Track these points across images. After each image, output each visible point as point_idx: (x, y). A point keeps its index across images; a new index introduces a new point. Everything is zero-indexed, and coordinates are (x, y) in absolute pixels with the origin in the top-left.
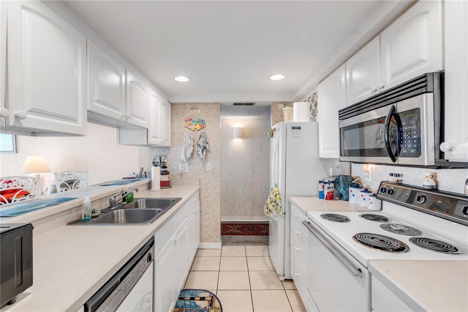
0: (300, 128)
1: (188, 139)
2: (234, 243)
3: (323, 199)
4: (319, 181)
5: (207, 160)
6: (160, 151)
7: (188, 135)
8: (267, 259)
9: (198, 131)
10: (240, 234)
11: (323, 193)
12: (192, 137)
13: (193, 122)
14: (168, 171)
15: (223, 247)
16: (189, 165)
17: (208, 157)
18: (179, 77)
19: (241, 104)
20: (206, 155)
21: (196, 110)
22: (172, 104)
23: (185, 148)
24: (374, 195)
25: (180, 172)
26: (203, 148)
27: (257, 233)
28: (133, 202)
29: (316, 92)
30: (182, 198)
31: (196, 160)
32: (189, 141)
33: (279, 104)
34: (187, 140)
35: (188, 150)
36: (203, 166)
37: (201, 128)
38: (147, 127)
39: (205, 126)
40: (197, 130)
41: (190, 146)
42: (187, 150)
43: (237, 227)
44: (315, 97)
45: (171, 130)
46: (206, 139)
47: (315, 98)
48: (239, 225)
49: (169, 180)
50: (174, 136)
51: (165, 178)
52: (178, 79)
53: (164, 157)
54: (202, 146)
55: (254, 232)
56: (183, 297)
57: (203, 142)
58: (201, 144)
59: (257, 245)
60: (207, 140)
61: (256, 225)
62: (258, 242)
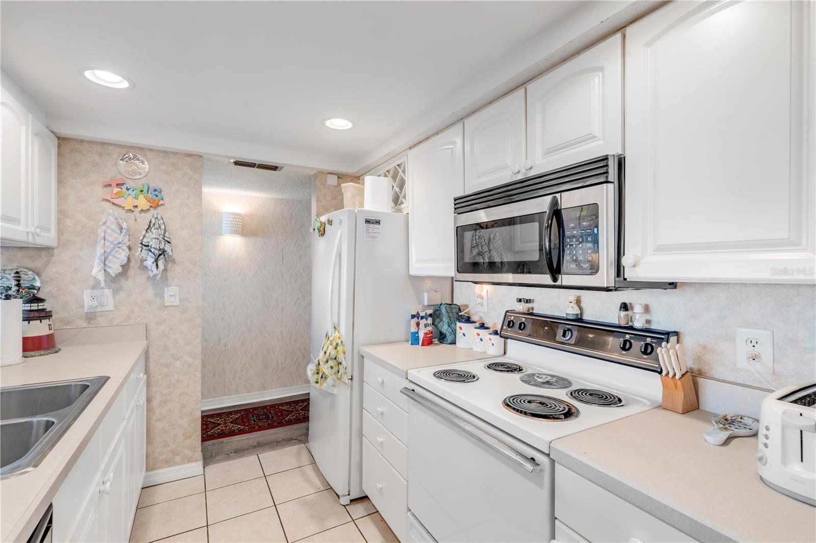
0: (378, 222)
1: (112, 230)
2: (231, 453)
3: (416, 344)
4: (412, 315)
5: (167, 279)
6: (20, 256)
7: (112, 219)
8: (309, 470)
9: (143, 214)
10: (241, 432)
11: (417, 335)
12: (124, 225)
13: (128, 189)
14: (48, 310)
15: (207, 468)
16: (115, 292)
17: (169, 274)
18: (98, 73)
19: (252, 165)
20: (165, 270)
21: (136, 162)
22: (62, 140)
23: (105, 252)
24: (496, 333)
25: (85, 311)
26: (157, 252)
27: (279, 423)
29: (402, 163)
30: (109, 378)
31: (136, 279)
32: (116, 235)
33: (329, 175)
34: (109, 231)
35: (114, 256)
36: (156, 295)
37: (151, 207)
39: (161, 202)
40: (139, 209)
41: (119, 247)
42: (110, 257)
43: (231, 418)
44: (400, 171)
45: (58, 205)
46: (165, 233)
47: (401, 173)
48: (236, 412)
49: (51, 332)
50: (69, 221)
51: (39, 329)
53: (30, 273)
54: (155, 249)
55: (272, 422)
57: (158, 239)
58: (154, 244)
59: (283, 446)
60: (167, 234)
61: (272, 406)
62: (283, 439)
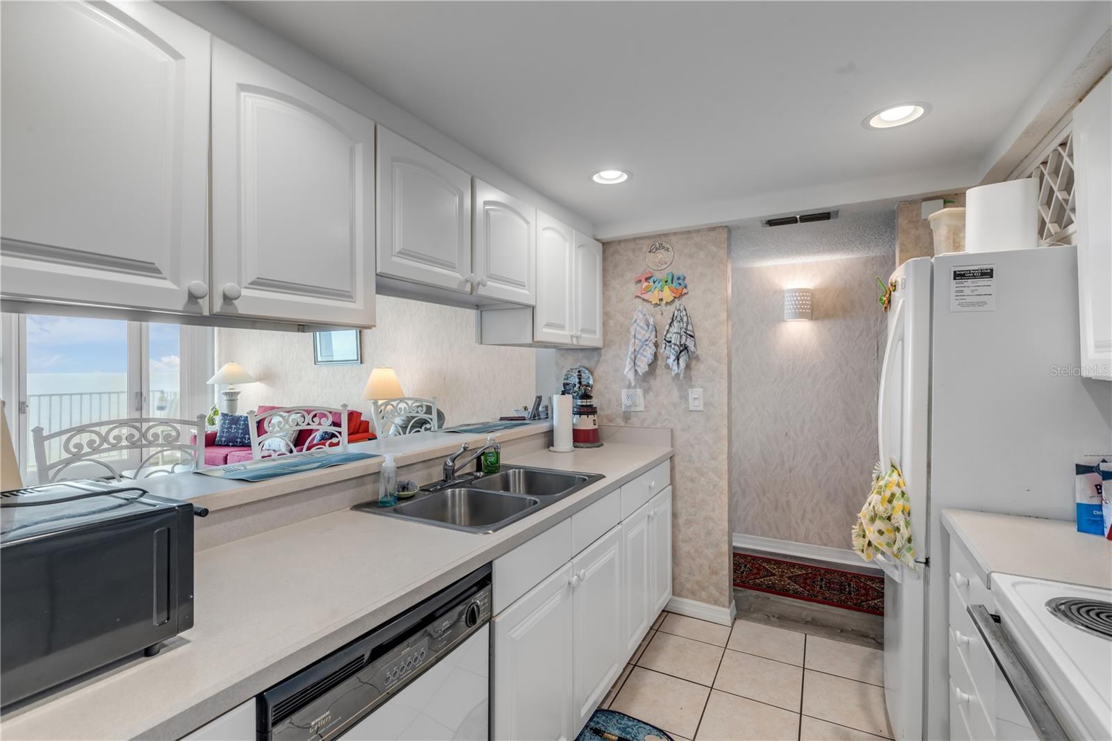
0: (988, 274)
1: (641, 327)
2: (773, 616)
3: (1095, 533)
4: (1078, 466)
5: (691, 380)
6: (580, 357)
7: (641, 316)
8: (874, 693)
9: (668, 307)
10: (796, 595)
11: (1096, 512)
12: (651, 321)
13: (654, 282)
14: (594, 406)
15: (739, 623)
16: (646, 392)
17: (694, 373)
18: (603, 174)
19: (791, 220)
20: (688, 367)
21: (663, 251)
22: (606, 245)
23: (635, 350)
25: (623, 410)
26: (677, 348)
27: (856, 605)
28: (498, 474)
29: (1068, 136)
30: (604, 477)
31: (663, 381)
32: (643, 332)
33: (924, 204)
34: (638, 328)
35: (642, 354)
36: (681, 397)
37: (675, 298)
38: (532, 303)
39: (685, 291)
40: (664, 302)
41: (646, 345)
42: (639, 356)
43: (792, 572)
44: (1065, 155)
45: (604, 308)
46: (687, 326)
47: (1066, 159)
48: (802, 567)
49: (596, 427)
50: (611, 321)
51: (587, 423)
52: (601, 177)
53: (587, 371)
54: (675, 344)
55: (846, 598)
56: (603, 728)
57: (678, 333)
58: (674, 339)
59: (848, 640)
60: (690, 327)
61: (855, 576)
62: (853, 630)
